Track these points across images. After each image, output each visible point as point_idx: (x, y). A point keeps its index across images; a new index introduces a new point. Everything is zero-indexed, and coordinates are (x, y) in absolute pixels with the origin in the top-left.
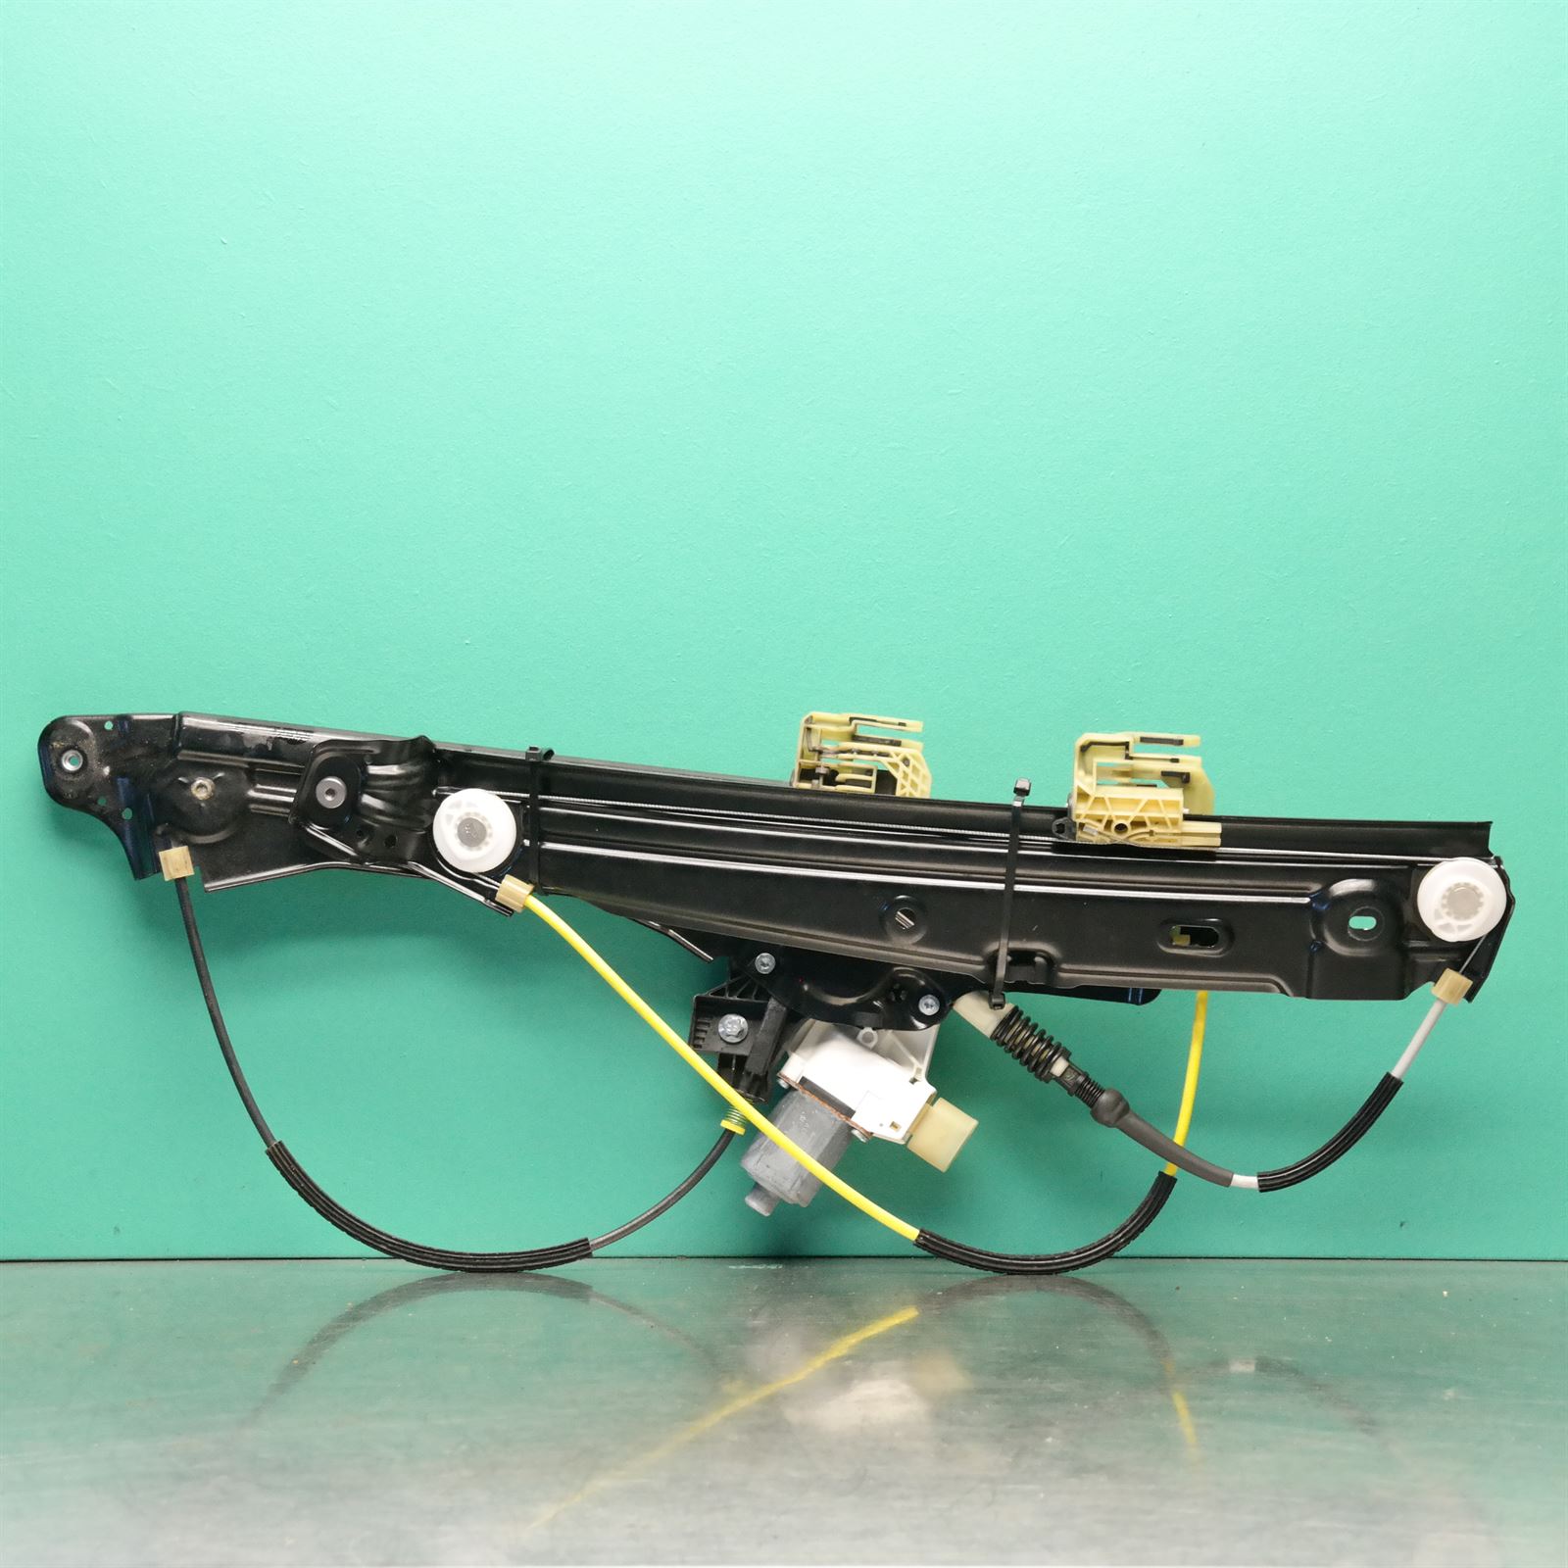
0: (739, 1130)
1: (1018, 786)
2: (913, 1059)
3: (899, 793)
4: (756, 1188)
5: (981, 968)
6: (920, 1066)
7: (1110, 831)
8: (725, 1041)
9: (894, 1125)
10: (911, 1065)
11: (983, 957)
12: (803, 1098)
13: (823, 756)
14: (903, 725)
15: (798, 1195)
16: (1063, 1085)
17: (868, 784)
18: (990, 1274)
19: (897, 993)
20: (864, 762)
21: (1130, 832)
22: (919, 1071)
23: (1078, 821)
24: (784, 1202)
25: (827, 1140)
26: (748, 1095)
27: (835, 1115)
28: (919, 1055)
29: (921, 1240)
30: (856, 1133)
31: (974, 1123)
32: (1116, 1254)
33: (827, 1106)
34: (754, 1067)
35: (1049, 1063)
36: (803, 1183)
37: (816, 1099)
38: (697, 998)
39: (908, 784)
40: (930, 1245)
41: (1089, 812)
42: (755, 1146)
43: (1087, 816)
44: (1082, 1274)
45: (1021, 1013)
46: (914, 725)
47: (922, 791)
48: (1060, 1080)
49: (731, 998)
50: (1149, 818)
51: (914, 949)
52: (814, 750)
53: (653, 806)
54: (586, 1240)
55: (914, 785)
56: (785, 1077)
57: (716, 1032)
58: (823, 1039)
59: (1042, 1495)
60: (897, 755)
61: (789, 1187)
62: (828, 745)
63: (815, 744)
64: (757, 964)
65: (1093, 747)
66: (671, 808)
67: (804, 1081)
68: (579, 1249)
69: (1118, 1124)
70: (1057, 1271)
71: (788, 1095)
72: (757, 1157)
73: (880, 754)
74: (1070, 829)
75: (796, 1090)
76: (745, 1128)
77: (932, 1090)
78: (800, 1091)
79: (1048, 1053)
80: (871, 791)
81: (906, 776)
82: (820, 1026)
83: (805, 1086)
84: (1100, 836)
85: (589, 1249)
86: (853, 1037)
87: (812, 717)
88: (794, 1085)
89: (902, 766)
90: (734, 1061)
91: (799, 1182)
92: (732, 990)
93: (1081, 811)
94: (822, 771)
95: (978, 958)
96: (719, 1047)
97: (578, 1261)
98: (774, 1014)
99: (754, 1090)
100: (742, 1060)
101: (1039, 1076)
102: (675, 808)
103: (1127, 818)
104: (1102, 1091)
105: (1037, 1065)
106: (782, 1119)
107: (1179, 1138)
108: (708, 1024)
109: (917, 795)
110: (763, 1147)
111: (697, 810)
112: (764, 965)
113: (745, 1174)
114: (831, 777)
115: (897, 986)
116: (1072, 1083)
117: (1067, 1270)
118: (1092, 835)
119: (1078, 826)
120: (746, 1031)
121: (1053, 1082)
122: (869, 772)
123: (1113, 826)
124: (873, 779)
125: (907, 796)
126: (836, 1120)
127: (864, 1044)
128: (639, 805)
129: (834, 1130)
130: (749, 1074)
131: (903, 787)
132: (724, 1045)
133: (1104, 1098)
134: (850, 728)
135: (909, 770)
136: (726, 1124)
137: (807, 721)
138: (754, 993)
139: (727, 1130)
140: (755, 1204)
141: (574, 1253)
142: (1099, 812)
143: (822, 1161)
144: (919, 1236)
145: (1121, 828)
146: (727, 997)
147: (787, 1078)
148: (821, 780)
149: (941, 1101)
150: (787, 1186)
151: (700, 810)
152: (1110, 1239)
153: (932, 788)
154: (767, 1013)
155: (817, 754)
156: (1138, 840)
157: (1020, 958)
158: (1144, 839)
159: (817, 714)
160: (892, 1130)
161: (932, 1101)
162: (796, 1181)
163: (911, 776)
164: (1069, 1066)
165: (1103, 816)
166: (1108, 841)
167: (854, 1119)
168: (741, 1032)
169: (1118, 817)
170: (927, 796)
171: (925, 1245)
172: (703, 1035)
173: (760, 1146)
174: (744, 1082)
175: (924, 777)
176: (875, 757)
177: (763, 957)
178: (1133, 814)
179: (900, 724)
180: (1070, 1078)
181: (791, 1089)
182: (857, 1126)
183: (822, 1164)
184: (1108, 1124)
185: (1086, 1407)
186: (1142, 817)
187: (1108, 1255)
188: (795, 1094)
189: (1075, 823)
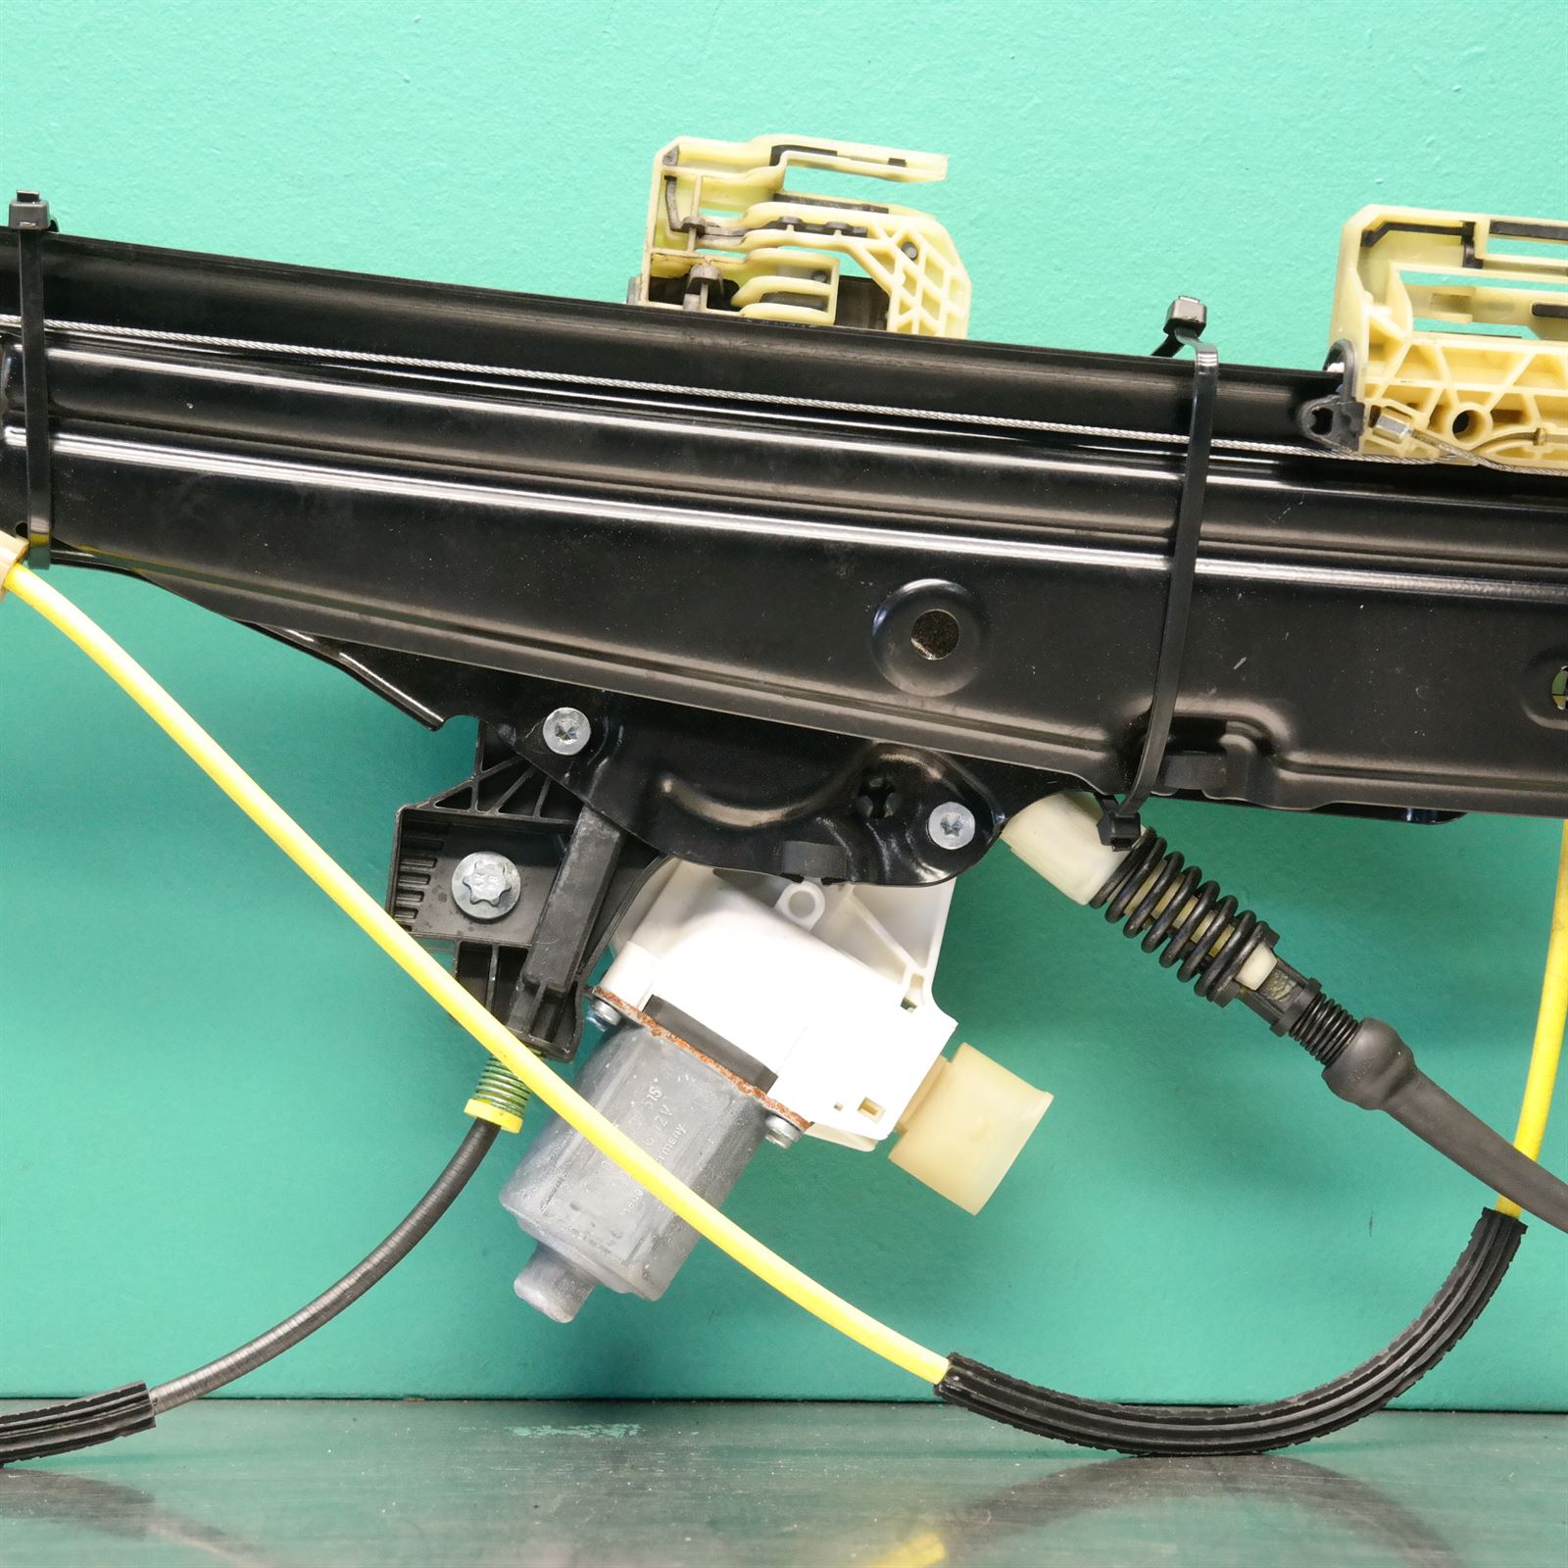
0: (510, 1123)
1: (1177, 315)
2: (900, 953)
3: (895, 323)
4: (542, 1253)
5: (1097, 756)
6: (921, 972)
7: (1439, 431)
8: (466, 916)
9: (866, 1107)
10: (899, 969)
11: (1108, 727)
12: (657, 1047)
13: (706, 242)
14: (901, 163)
15: (646, 1275)
16: (1264, 1014)
17: (820, 303)
18: (1113, 1454)
19: (879, 797)
20: (811, 250)
21: (1488, 431)
22: (917, 981)
23: (1369, 403)
24: (608, 1290)
25: (712, 1145)
26: (533, 1039)
27: (731, 1084)
28: (917, 948)
29: (956, 1384)
30: (777, 1124)
31: (1045, 1100)
32: (1392, 1402)
33: (712, 1065)
34: (546, 969)
35: (1233, 960)
36: (659, 1243)
37: (687, 1049)
38: (405, 812)
39: (914, 301)
40: (974, 1394)
41: (1398, 382)
42: (542, 1159)
43: (1390, 392)
44: (1318, 1452)
45: (1164, 845)
46: (926, 166)
47: (950, 317)
48: (1256, 999)
49: (487, 814)
50: (1537, 398)
51: (947, 709)
52: (686, 228)
53: (330, 353)
54: (142, 1387)
55: (929, 302)
56: (613, 997)
57: (445, 896)
58: (698, 907)
60: (890, 234)
61: (625, 1256)
62: (720, 219)
63: (684, 212)
64: (549, 736)
65: (1390, 233)
66: (374, 357)
67: (655, 1005)
68: (124, 1410)
69: (1395, 1100)
70: (1261, 1448)
71: (617, 1040)
72: (547, 1185)
73: (848, 231)
74: (1346, 420)
75: (635, 1026)
76: (522, 1116)
77: (949, 1025)
78: (648, 1029)
79: (1229, 939)
80: (826, 318)
81: (910, 283)
82: (687, 873)
83: (659, 1017)
84: (1417, 443)
85: (148, 1409)
86: (768, 901)
87: (677, 149)
88: (633, 1017)
89: (902, 259)
90: (494, 961)
91: (647, 1244)
92: (488, 792)
93: (1374, 381)
94: (708, 273)
95: (1096, 735)
96: (458, 928)
97: (119, 1440)
98: (591, 849)
99: (544, 1031)
100: (513, 958)
101: (1209, 992)
102: (382, 358)
103: (1481, 397)
104: (1354, 1027)
105: (1203, 967)
106: (607, 1095)
107: (1527, 1141)
108: (428, 877)
109: (940, 330)
110: (560, 1163)
111: (435, 364)
112: (560, 733)
113: (512, 1224)
114: (723, 292)
115: (875, 783)
116: (1285, 1004)
117: (1283, 1442)
118: (1396, 440)
119: (1367, 413)
120: (516, 892)
121: (1235, 1004)
122: (822, 274)
123: (1450, 419)
124: (831, 290)
125: (915, 331)
126: (732, 1098)
127: (795, 918)
128: (295, 349)
129: (729, 1120)
130: (532, 989)
131: (904, 308)
132: (466, 923)
133: (1363, 1043)
134: (771, 173)
135: (917, 270)
136: (478, 1108)
137: (669, 158)
138: (540, 802)
139: (479, 1122)
140: (539, 1295)
141: (109, 1421)
142: (1417, 381)
143: (701, 1188)
144: (950, 1373)
145: (1465, 424)
146: (474, 810)
147: (618, 1001)
148: (704, 294)
149: (967, 1053)
150: (621, 1251)
151: (444, 365)
152: (1381, 1369)
153: (974, 308)
154: (575, 847)
155: (692, 235)
156: (1500, 453)
157: (1195, 736)
158: (1517, 452)
159: (690, 145)
160: (865, 1116)
161: (950, 1051)
162: (642, 1239)
163: (924, 282)
164: (1277, 968)
165: (1427, 391)
166: (1433, 455)
167: (776, 1094)
168: (506, 893)
169: (1464, 396)
170: (960, 333)
171: (964, 1394)
172: (412, 902)
173: (555, 1159)
174: (522, 1008)
175: (954, 283)
176: (838, 238)
177: (564, 716)
178: (1497, 390)
179: (893, 162)
180: (1282, 991)
181: (625, 1023)
182: (783, 1109)
183: (702, 1195)
184: (1365, 1104)
186: (1518, 397)
187: (1378, 1406)
188: (633, 1036)
189: (1362, 406)
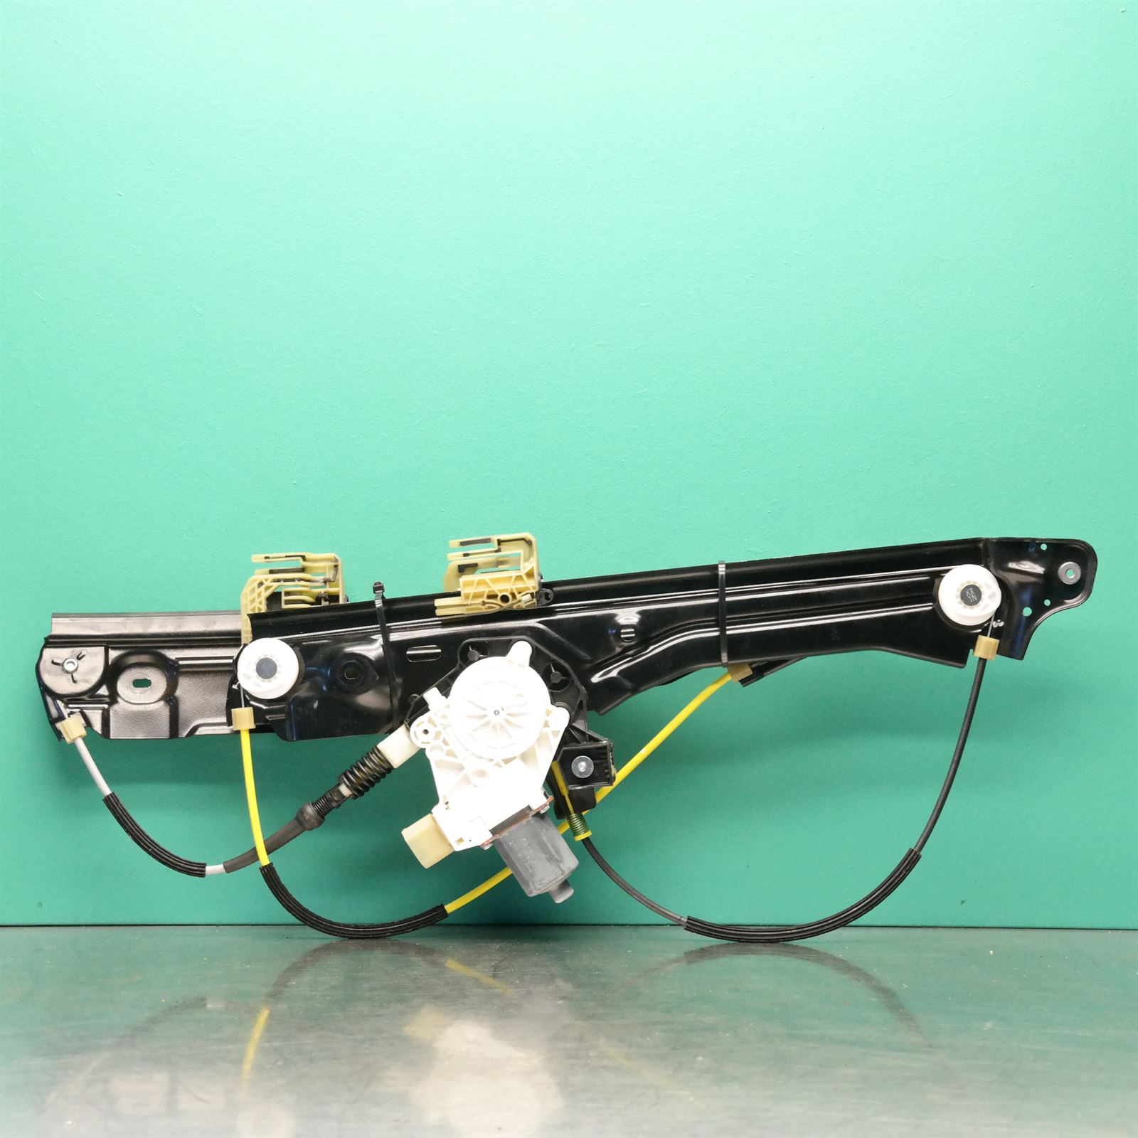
59: (692, 1099)
185: (728, 1034)
